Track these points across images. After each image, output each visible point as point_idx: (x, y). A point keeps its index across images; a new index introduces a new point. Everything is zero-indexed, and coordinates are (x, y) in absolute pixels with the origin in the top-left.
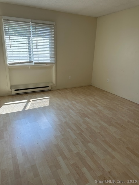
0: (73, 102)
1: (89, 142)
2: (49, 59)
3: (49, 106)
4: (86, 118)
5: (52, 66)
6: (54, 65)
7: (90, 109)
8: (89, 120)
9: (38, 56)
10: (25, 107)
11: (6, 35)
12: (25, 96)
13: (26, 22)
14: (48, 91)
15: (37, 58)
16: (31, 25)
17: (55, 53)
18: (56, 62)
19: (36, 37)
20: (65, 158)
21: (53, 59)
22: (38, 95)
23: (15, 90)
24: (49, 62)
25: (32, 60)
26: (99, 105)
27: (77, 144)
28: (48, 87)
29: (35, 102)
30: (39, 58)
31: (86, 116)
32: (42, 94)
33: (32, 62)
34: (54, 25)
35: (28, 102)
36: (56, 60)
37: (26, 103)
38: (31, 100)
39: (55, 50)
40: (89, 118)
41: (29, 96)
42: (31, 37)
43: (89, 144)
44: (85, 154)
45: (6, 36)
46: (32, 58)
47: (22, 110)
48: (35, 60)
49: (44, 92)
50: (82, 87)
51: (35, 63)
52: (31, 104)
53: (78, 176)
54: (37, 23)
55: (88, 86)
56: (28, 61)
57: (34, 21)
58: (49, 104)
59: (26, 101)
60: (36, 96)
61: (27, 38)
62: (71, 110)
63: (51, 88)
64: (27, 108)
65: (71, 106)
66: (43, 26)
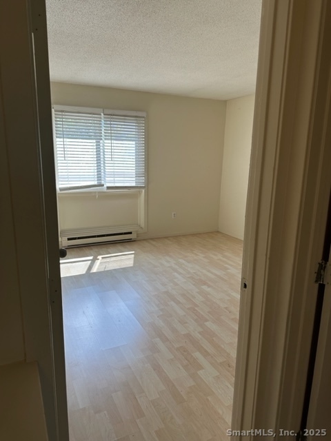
0: (180, 260)
1: (207, 320)
2: (134, 179)
3: (134, 266)
4: (204, 287)
5: (140, 192)
6: (143, 191)
7: (212, 273)
8: (209, 290)
9: (114, 175)
10: (90, 268)
11: (57, 137)
12: (87, 250)
13: (94, 114)
14: (129, 241)
15: (112, 179)
16: (102, 117)
17: (145, 169)
18: (147, 186)
19: (111, 139)
20: (165, 339)
21: (142, 179)
22: (111, 248)
23: (69, 239)
24: (134, 185)
25: (103, 182)
26: (231, 265)
27: (187, 323)
28: (131, 233)
29: (108, 260)
30: (116, 179)
31: (205, 283)
32: (119, 247)
33: (103, 185)
34: (144, 117)
35: (93, 261)
36: (148, 181)
37: (90, 262)
38: (100, 257)
39: (145, 163)
40: (209, 286)
41: (95, 249)
42: (101, 139)
43: (207, 324)
44: (200, 336)
45: (58, 139)
46: (102, 179)
47: (84, 272)
48: (108, 182)
49: (124, 244)
50: (200, 234)
51: (108, 188)
52: (101, 263)
53: (187, 361)
54: (114, 115)
55: (212, 233)
56: (96, 183)
57: (107, 111)
58: (134, 263)
59: (91, 258)
60: (109, 250)
61: (94, 141)
62: (176, 274)
63: (136, 235)
64: (94, 270)
65: (176, 267)
66: (125, 119)
